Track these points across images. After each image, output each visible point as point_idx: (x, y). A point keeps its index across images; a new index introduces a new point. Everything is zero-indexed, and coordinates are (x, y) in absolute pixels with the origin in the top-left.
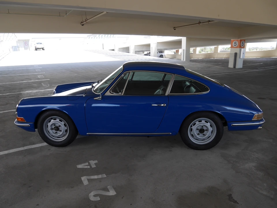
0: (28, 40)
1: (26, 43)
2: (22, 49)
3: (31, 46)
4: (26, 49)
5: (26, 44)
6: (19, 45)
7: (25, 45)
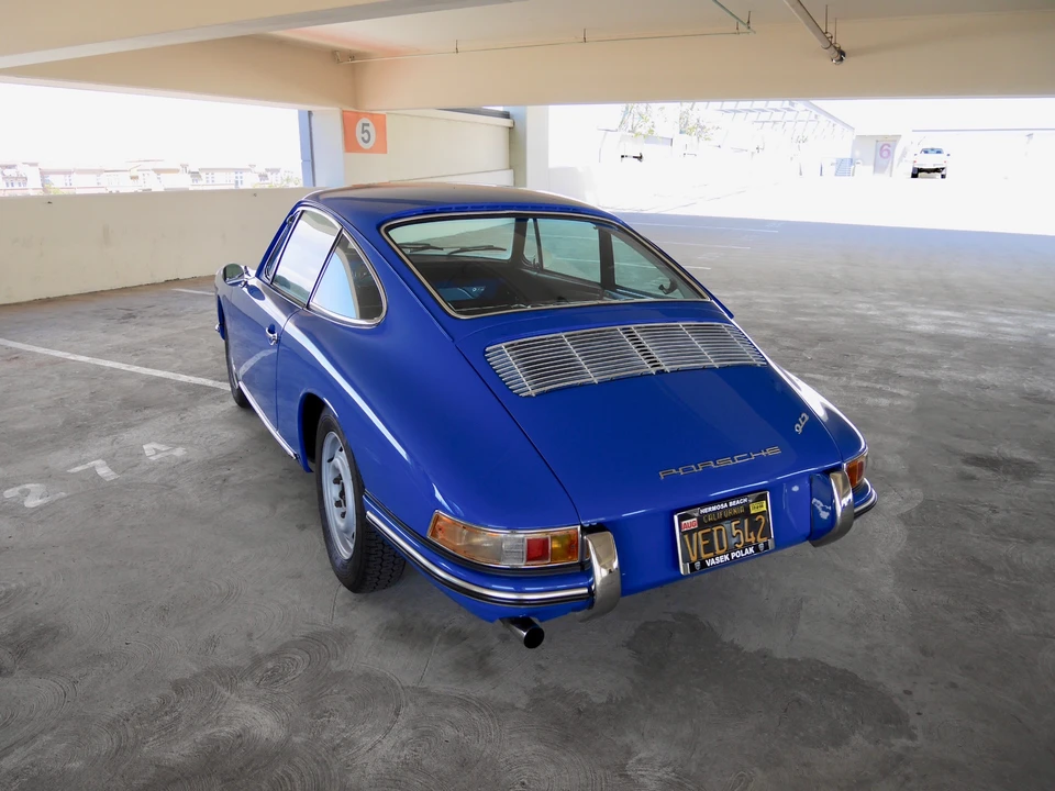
0: (896, 138)
1: (886, 147)
2: (864, 171)
3: (900, 160)
4: (878, 168)
5: (885, 154)
6: (857, 153)
7: (881, 155)
